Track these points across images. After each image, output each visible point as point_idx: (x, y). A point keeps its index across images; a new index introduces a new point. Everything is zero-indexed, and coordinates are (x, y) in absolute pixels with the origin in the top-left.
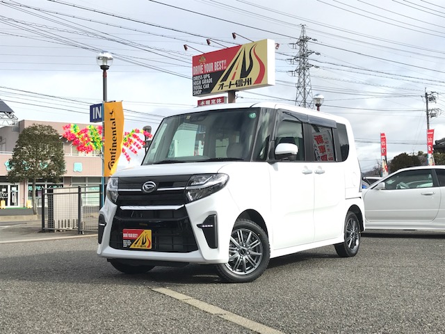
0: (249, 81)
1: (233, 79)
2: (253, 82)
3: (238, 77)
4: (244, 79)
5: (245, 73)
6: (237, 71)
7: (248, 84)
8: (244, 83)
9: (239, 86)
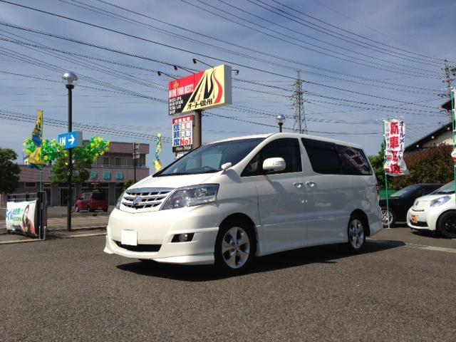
0: (210, 101)
2: (213, 102)
4: (206, 100)
7: (210, 104)
8: (206, 103)
9: (203, 106)
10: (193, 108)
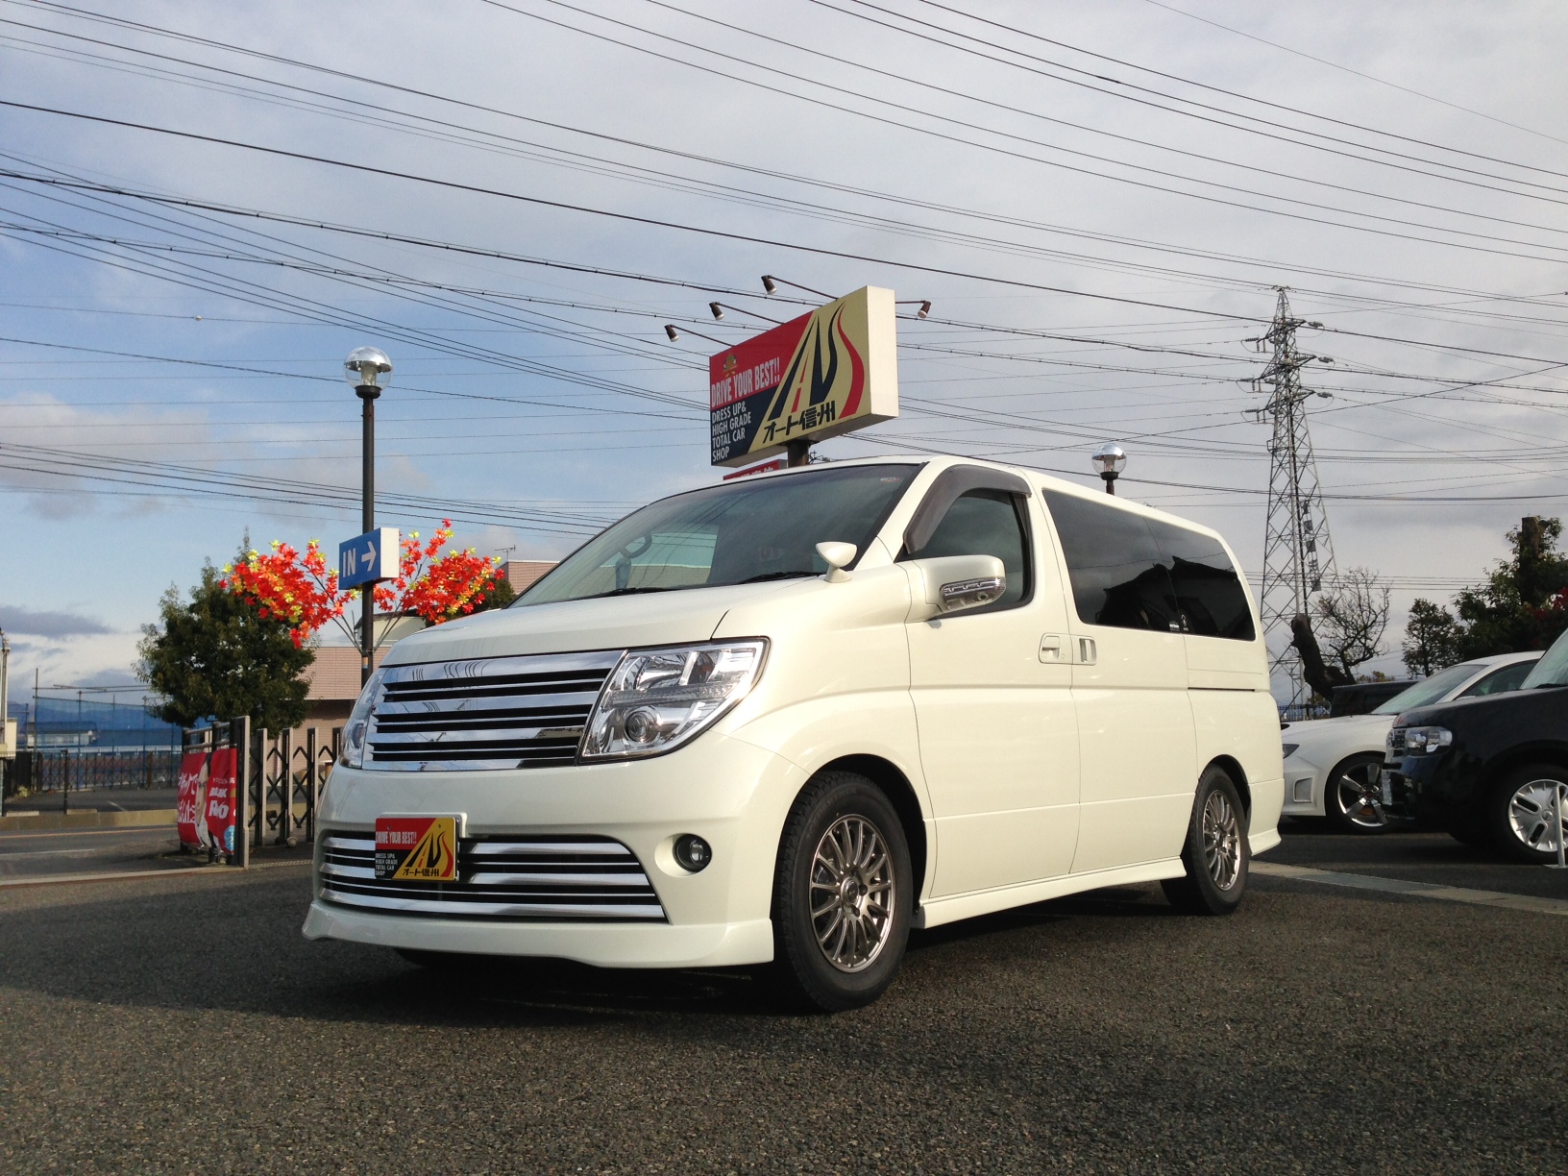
0: (830, 411)
1: (794, 409)
2: (838, 412)
3: (804, 404)
4: (818, 407)
5: (820, 389)
6: (803, 385)
7: (828, 420)
8: (818, 419)
9: (808, 427)
10: (780, 437)
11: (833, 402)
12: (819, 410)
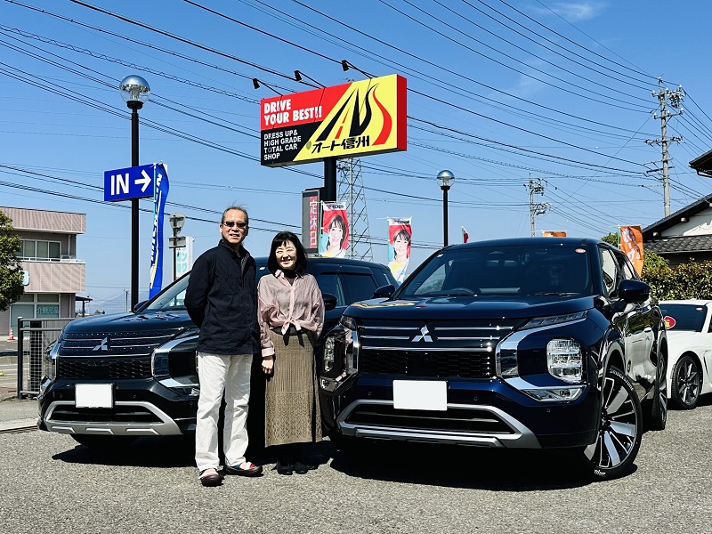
0: (366, 141)
1: (337, 137)
2: (371, 143)
3: (346, 134)
5: (357, 128)
6: (345, 124)
7: (364, 145)
8: (356, 144)
9: (348, 148)
10: (326, 153)
11: (368, 137)
12: (357, 139)
